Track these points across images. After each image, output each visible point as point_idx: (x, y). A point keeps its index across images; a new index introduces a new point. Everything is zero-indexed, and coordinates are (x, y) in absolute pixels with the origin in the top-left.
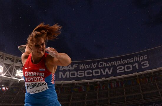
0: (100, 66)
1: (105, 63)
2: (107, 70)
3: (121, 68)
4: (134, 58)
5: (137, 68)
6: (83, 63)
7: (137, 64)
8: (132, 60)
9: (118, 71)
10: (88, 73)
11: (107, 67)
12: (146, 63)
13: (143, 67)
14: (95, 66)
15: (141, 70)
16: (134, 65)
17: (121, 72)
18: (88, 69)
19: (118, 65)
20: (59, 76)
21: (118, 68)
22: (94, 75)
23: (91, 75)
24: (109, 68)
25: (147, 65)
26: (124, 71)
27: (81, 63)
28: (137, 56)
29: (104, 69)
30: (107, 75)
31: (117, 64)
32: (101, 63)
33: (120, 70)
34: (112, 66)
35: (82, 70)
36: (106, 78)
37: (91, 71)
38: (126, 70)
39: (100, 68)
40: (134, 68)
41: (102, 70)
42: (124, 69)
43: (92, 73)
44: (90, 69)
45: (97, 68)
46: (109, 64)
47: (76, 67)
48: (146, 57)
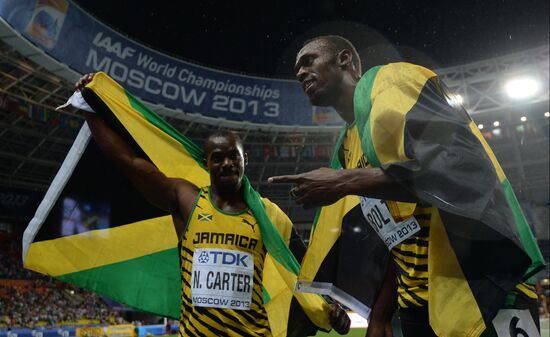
0: (182, 77)
1: (194, 77)
2: (193, 93)
3: (223, 101)
4: (253, 87)
5: (255, 113)
6: (150, 54)
7: (255, 103)
8: (248, 91)
9: (215, 106)
10: (153, 85)
11: (194, 87)
12: (274, 107)
13: (266, 114)
14: (171, 73)
15: (260, 119)
16: (251, 103)
17: (220, 108)
18: (153, 74)
19: (219, 93)
21: (216, 97)
22: (164, 93)
23: (157, 92)
24: (200, 90)
25: (274, 112)
26: (225, 109)
27: (145, 52)
28: (260, 86)
29: (189, 88)
30: (190, 108)
31: (217, 89)
32: (184, 73)
33: (221, 103)
34: (205, 89)
35: (140, 68)
36: (186, 112)
37: (160, 82)
38: (232, 110)
39: (180, 84)
40: (250, 109)
41: (183, 88)
42: (228, 106)
43: (161, 87)
44: (160, 76)
45: (175, 80)
46: (200, 82)
47: (131, 55)
48: (276, 94)
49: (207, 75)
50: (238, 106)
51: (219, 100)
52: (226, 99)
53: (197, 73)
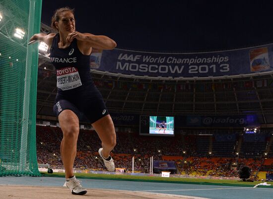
0: (169, 61)
1: (176, 60)
2: (177, 67)
3: (194, 68)
4: (212, 58)
5: (214, 71)
6: (149, 55)
7: (214, 66)
8: (209, 60)
9: (190, 72)
10: (153, 69)
11: (177, 64)
12: (226, 66)
13: (221, 71)
14: (162, 60)
15: (218, 73)
16: (211, 67)
17: (193, 72)
18: (153, 63)
19: (191, 64)
20: (116, 67)
21: (190, 67)
22: (160, 71)
23: (156, 71)
24: (180, 66)
25: (226, 69)
26: (197, 72)
27: (146, 55)
28: (216, 56)
29: (173, 65)
30: (176, 75)
31: (190, 62)
32: (170, 59)
33: (193, 70)
34: (183, 64)
35: (145, 63)
36: (173, 77)
37: (157, 67)
38: (200, 72)
39: (168, 65)
40: (211, 70)
41: (170, 67)
42: (198, 70)
43: (158, 69)
44: (156, 63)
45: (165, 63)
46: (180, 61)
47: (139, 58)
48: (227, 59)
49: (183, 57)
50: (204, 69)
51: (192, 68)
52: (196, 67)
53: (177, 57)
